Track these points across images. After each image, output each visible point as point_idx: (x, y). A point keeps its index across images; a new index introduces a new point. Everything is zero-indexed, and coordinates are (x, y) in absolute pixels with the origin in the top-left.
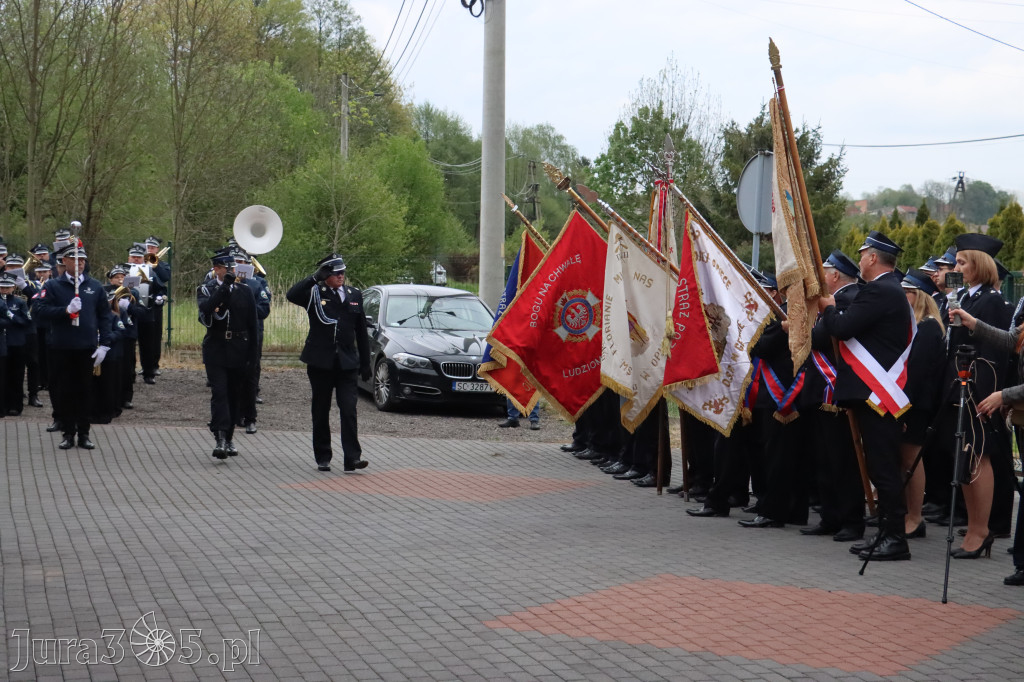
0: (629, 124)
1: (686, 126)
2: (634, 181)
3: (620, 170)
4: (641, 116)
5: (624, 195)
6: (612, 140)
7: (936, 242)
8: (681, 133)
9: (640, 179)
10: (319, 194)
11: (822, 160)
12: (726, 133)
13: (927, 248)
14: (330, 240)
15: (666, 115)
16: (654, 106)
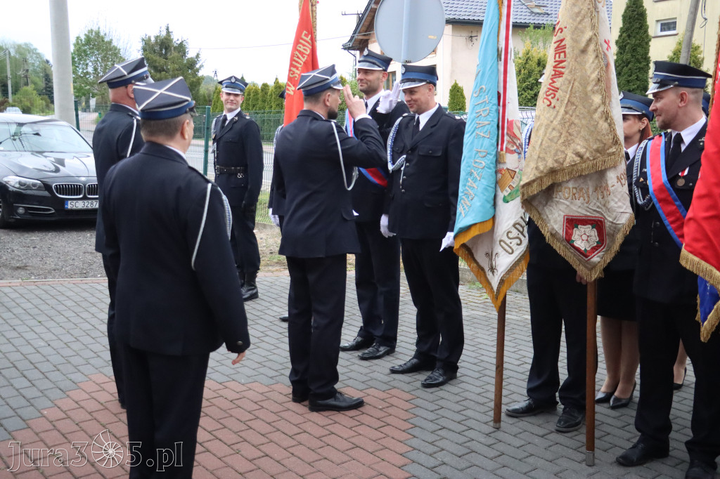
0: (83, 37)
1: (112, 40)
2: (87, 64)
3: (80, 60)
4: (89, 33)
5: (83, 72)
6: (75, 45)
7: (269, 94)
8: (110, 42)
9: (90, 64)
11: (191, 54)
12: (143, 40)
13: (263, 96)
15: (102, 34)
16: (95, 29)
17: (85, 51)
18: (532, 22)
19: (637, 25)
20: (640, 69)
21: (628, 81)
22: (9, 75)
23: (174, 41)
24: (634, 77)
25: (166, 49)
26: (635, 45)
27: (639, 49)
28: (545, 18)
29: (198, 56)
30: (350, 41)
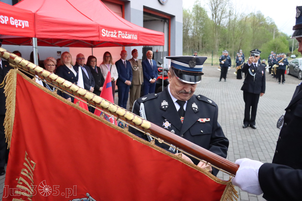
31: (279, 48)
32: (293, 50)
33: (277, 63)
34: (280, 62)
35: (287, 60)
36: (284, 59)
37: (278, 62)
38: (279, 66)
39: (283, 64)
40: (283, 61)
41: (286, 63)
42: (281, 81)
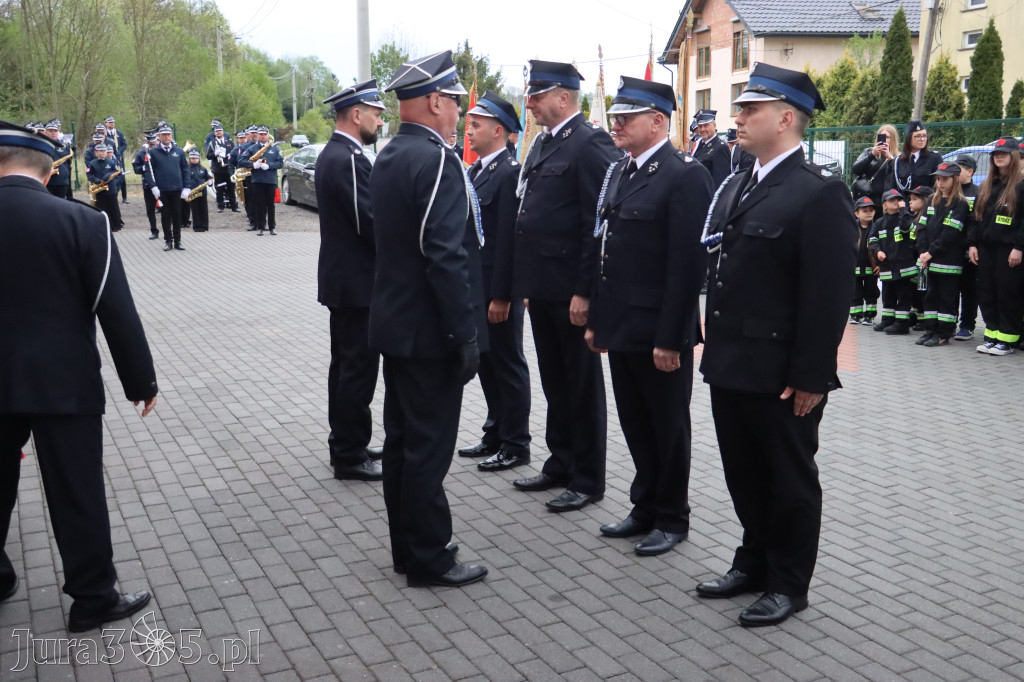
4: (383, 50)
9: (384, 84)
10: (223, 94)
11: (491, 73)
14: (232, 121)
15: (397, 49)
16: (390, 44)
17: (379, 70)
18: (859, 30)
19: (898, 47)
20: (901, 90)
21: (889, 103)
22: (295, 98)
23: (474, 57)
24: (895, 98)
25: (464, 67)
26: (895, 67)
27: (900, 71)
28: (877, 25)
29: (498, 74)
30: (664, 54)
31: (242, 112)
32: (298, 118)
33: (245, 161)
34: (255, 160)
35: (277, 153)
36: (269, 148)
37: (247, 158)
38: (254, 171)
39: (265, 166)
40: (265, 157)
41: (276, 161)
42: (267, 227)
